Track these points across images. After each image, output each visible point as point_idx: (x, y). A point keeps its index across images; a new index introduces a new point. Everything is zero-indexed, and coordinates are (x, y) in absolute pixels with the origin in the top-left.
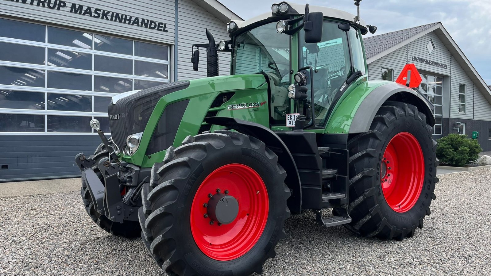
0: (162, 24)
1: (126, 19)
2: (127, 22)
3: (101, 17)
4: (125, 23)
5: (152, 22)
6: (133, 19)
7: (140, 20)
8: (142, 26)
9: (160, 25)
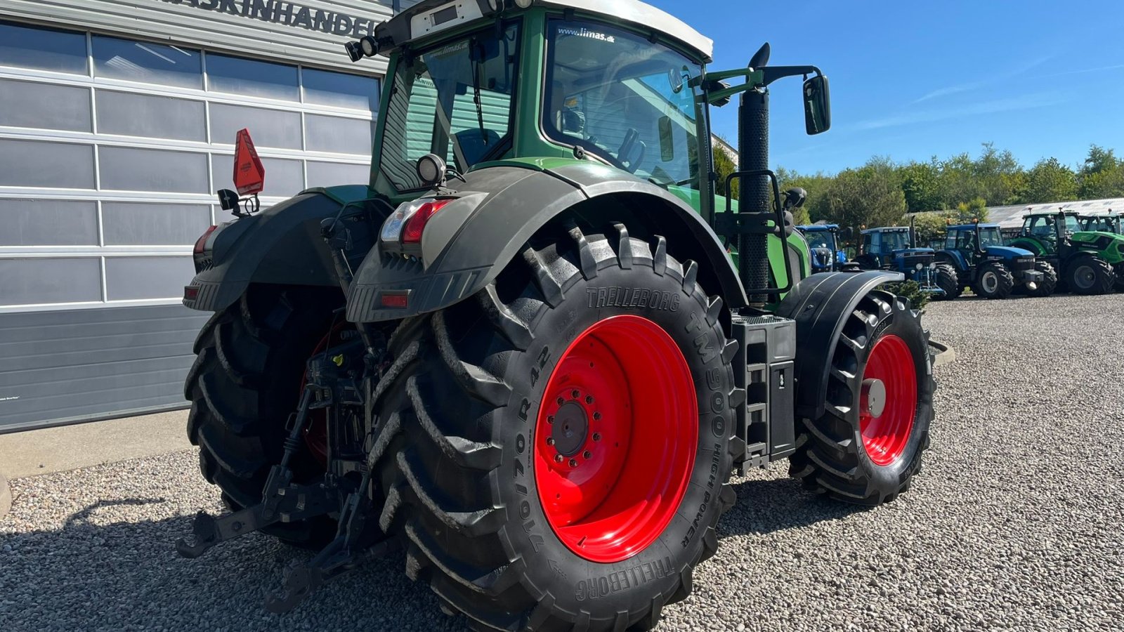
0: (364, 21)
1: (278, 12)
2: (283, 18)
3: (218, 7)
4: (276, 20)
5: (341, 16)
6: (296, 10)
7: (313, 13)
8: (316, 28)
9: (361, 25)
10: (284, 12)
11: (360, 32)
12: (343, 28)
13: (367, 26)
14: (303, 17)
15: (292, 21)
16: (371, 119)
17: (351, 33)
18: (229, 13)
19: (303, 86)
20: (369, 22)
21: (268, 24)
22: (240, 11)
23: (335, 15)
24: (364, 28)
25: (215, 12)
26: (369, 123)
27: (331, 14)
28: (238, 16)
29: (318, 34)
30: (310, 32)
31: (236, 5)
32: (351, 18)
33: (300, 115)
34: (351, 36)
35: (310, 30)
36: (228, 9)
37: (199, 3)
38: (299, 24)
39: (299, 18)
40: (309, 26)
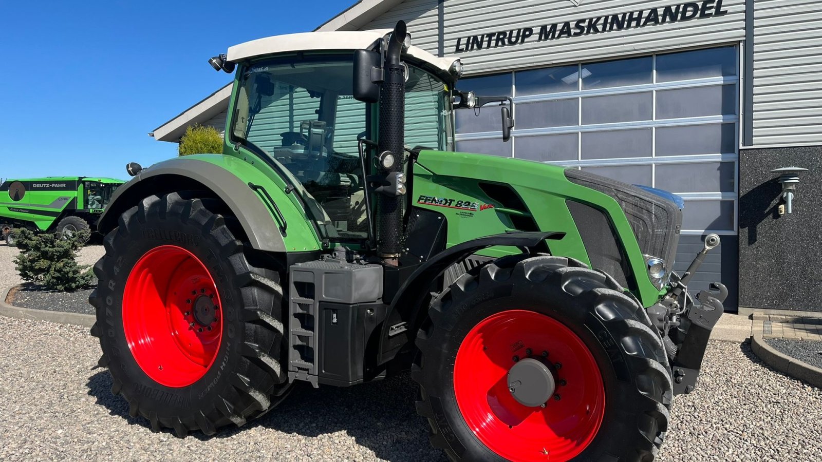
9: (708, 6)
10: (635, 19)
11: (707, 12)
12: (689, 14)
14: (653, 17)
15: (641, 24)
16: (722, 82)
17: (698, 15)
21: (623, 32)
22: (600, 29)
24: (712, 7)
25: (584, 36)
26: (721, 87)
28: (599, 34)
29: (666, 26)
30: (658, 27)
31: (597, 26)
33: (651, 93)
34: (698, 18)
35: (658, 25)
36: (592, 31)
37: (572, 34)
38: (648, 23)
39: (648, 19)
40: (657, 22)
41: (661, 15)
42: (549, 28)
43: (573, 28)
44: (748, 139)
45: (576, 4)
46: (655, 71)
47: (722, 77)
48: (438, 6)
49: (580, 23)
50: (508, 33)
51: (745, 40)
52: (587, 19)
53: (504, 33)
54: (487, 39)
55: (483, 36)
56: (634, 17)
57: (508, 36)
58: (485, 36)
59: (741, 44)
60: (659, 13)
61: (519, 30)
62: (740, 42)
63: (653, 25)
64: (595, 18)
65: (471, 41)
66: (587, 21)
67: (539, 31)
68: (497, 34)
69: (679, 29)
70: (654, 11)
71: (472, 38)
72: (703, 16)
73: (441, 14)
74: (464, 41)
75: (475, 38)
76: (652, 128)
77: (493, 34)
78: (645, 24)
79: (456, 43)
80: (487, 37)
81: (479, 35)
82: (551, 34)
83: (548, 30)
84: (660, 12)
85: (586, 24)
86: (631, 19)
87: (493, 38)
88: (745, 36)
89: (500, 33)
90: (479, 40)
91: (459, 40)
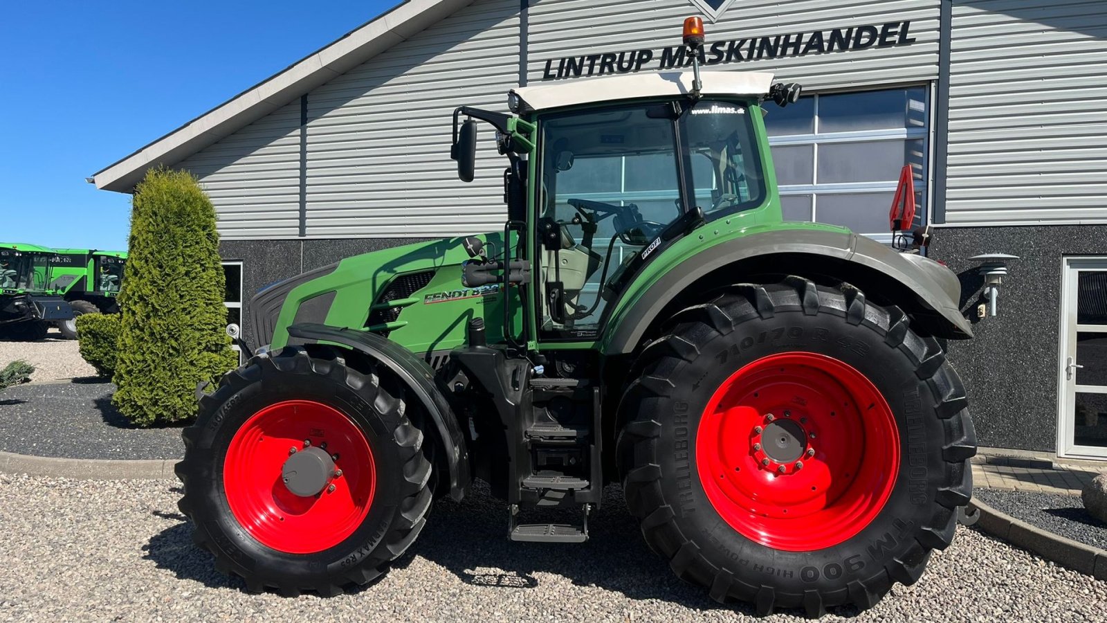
10: (792, 45)
13: (899, 29)
14: (816, 44)
16: (905, 136)
17: (876, 43)
18: (734, 61)
19: (819, 116)
20: (901, 24)
22: (745, 56)
23: (855, 30)
24: (895, 33)
25: (722, 64)
26: (903, 143)
27: (850, 30)
28: (743, 62)
29: (833, 56)
30: (823, 57)
31: (741, 52)
32: (876, 27)
33: (811, 147)
34: (876, 47)
35: (823, 54)
36: (733, 58)
37: (707, 61)
38: (809, 51)
39: (809, 46)
40: (821, 50)
41: (827, 41)
42: (674, 50)
43: (707, 53)
44: (939, 215)
45: (712, 20)
46: (817, 118)
47: (905, 129)
48: (519, 13)
49: (718, 46)
50: (618, 55)
51: (938, 80)
52: (728, 41)
53: (612, 55)
54: (589, 62)
55: (582, 58)
56: (790, 41)
57: (617, 60)
58: (586, 58)
59: (933, 85)
60: (824, 38)
61: (633, 53)
62: (930, 81)
63: (816, 53)
64: (738, 40)
65: (566, 65)
66: (728, 43)
67: (661, 55)
68: (602, 56)
69: (851, 60)
70: (818, 34)
71: (567, 60)
72: (883, 44)
73: (524, 25)
74: (555, 64)
75: (572, 60)
76: (812, 194)
77: (597, 56)
78: (805, 52)
79: (544, 67)
80: (588, 59)
81: (578, 57)
82: (678, 59)
83: (674, 54)
84: (826, 36)
85: (726, 48)
86: (787, 44)
87: (597, 62)
88: (938, 74)
89: (606, 55)
90: (578, 64)
91: (549, 62)
